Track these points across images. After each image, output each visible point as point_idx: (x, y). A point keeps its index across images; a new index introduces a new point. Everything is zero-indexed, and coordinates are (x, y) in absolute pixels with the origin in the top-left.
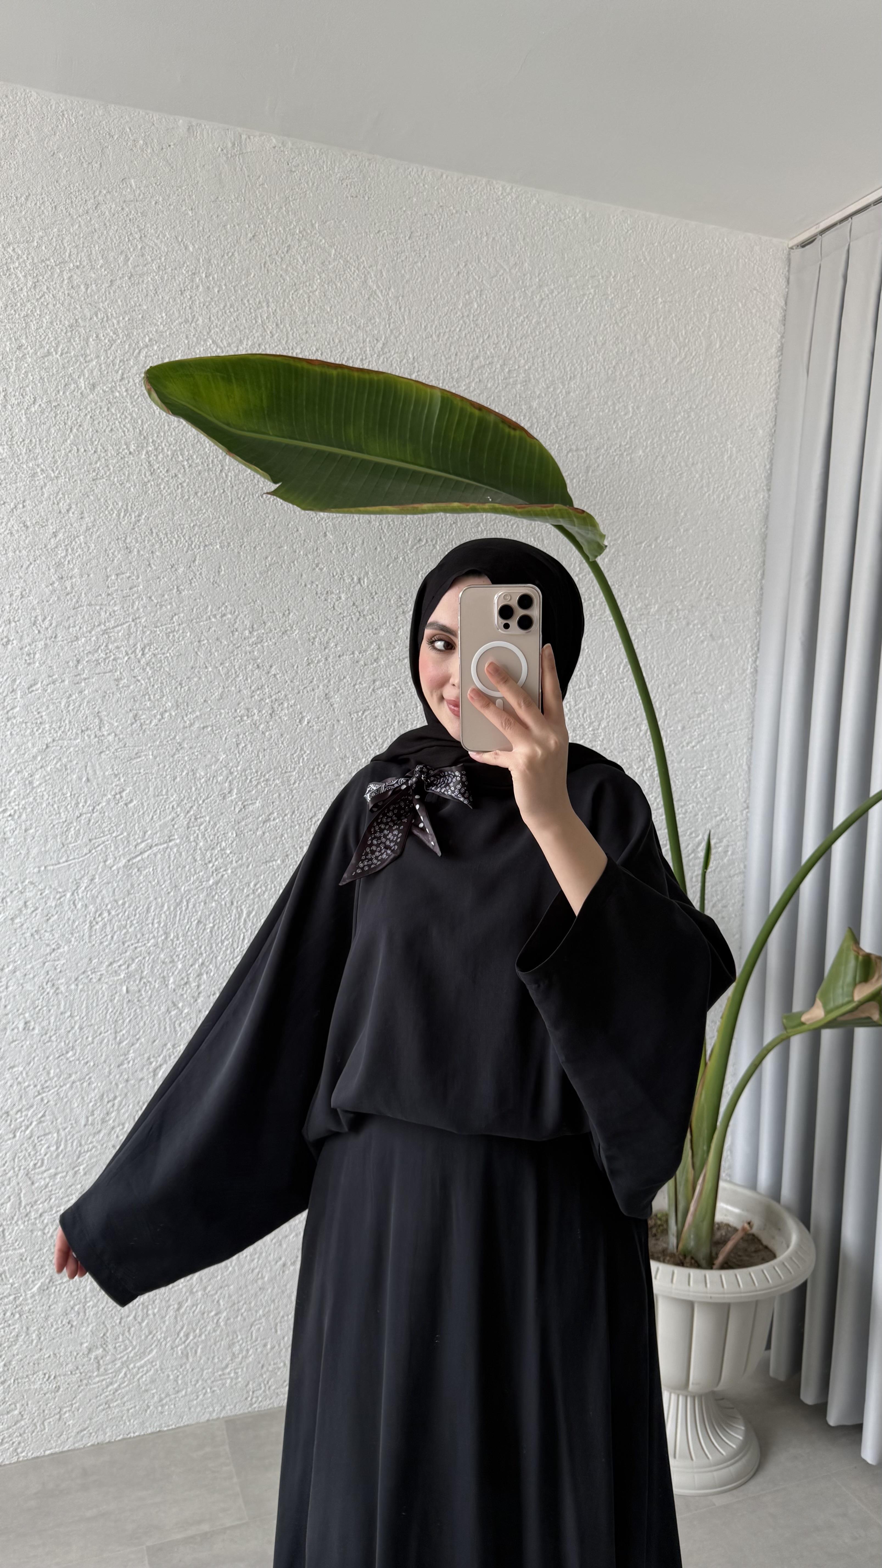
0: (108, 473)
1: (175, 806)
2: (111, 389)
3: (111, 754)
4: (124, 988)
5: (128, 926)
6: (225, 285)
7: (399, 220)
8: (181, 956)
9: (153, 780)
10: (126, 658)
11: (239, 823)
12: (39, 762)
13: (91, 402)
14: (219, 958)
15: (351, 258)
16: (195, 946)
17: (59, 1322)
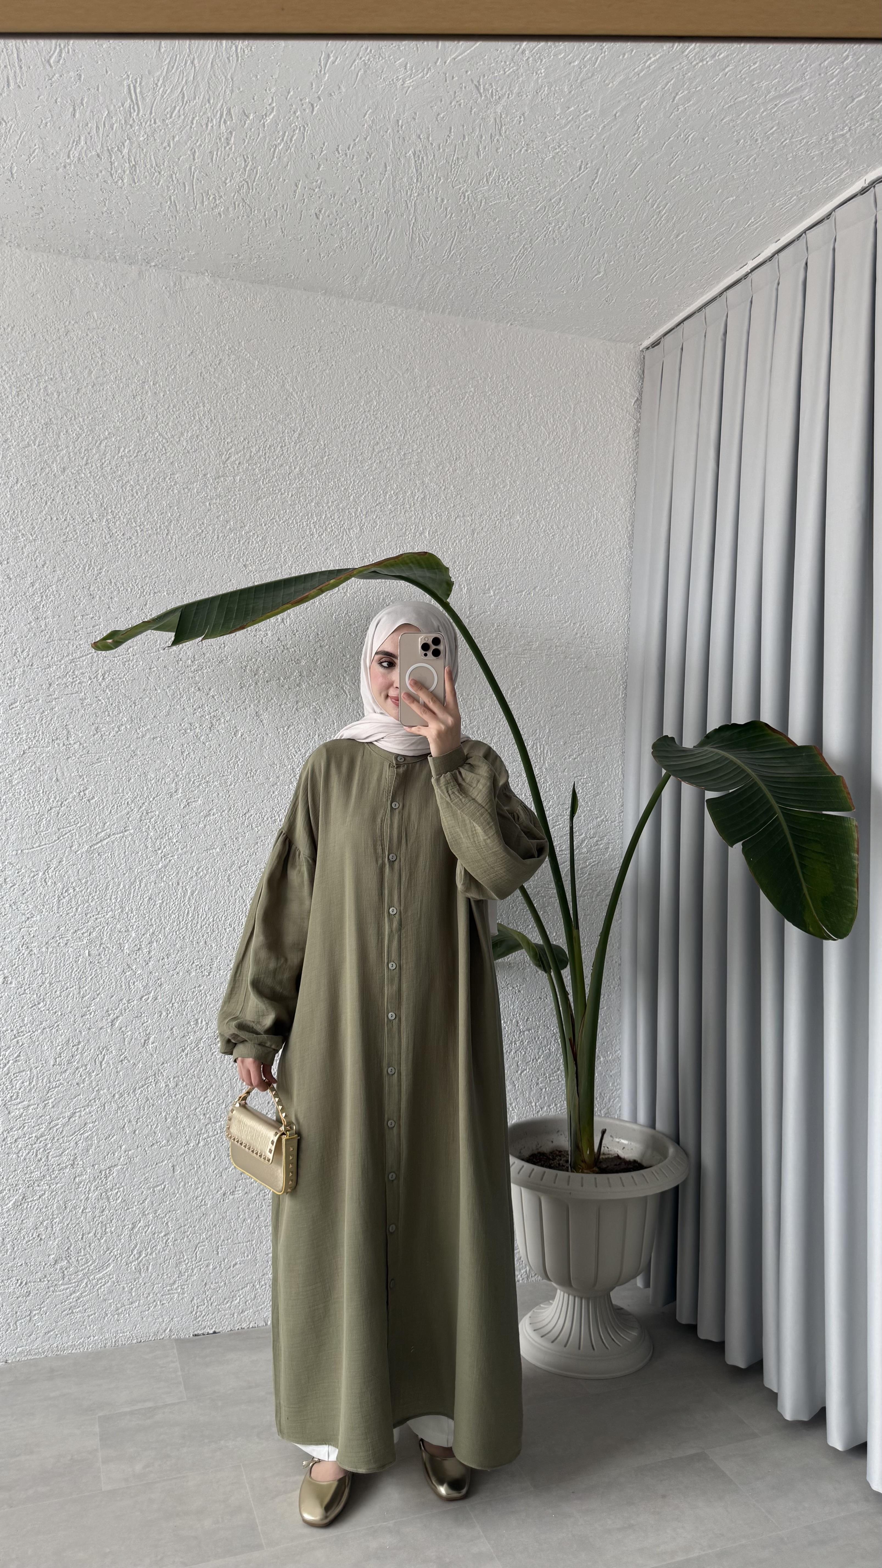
0: (76, 536)
1: (130, 803)
2: (78, 471)
3: (77, 759)
4: (87, 952)
5: (90, 901)
6: (169, 390)
7: (310, 338)
8: (135, 927)
9: (112, 780)
10: (89, 682)
11: (184, 817)
12: (17, 765)
13: (62, 481)
14: (167, 929)
15: (271, 368)
16: (147, 918)
17: (31, 1235)
